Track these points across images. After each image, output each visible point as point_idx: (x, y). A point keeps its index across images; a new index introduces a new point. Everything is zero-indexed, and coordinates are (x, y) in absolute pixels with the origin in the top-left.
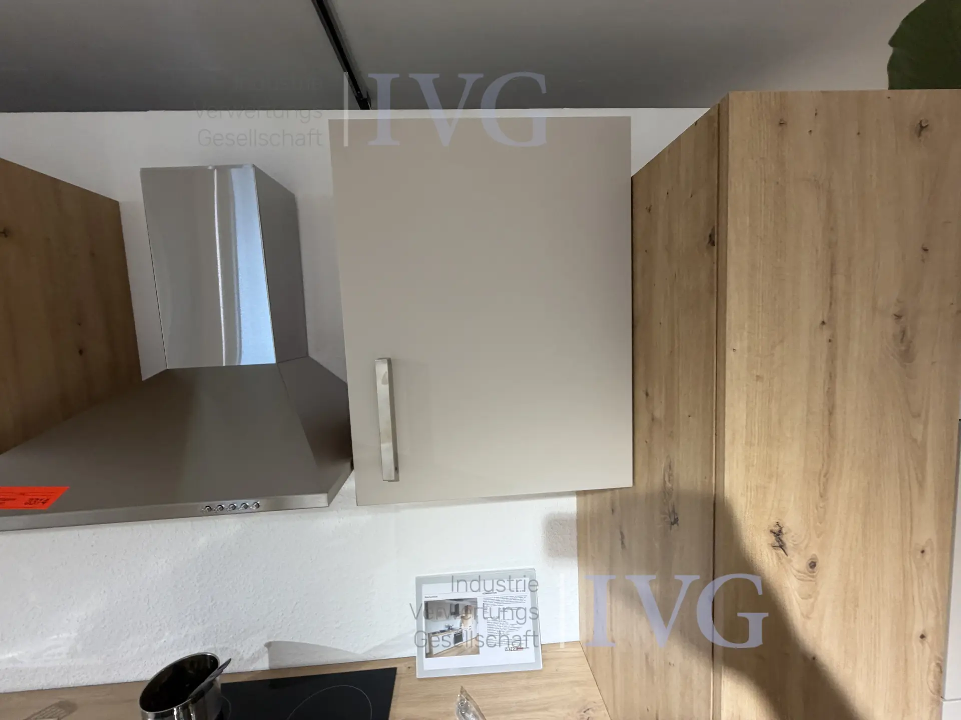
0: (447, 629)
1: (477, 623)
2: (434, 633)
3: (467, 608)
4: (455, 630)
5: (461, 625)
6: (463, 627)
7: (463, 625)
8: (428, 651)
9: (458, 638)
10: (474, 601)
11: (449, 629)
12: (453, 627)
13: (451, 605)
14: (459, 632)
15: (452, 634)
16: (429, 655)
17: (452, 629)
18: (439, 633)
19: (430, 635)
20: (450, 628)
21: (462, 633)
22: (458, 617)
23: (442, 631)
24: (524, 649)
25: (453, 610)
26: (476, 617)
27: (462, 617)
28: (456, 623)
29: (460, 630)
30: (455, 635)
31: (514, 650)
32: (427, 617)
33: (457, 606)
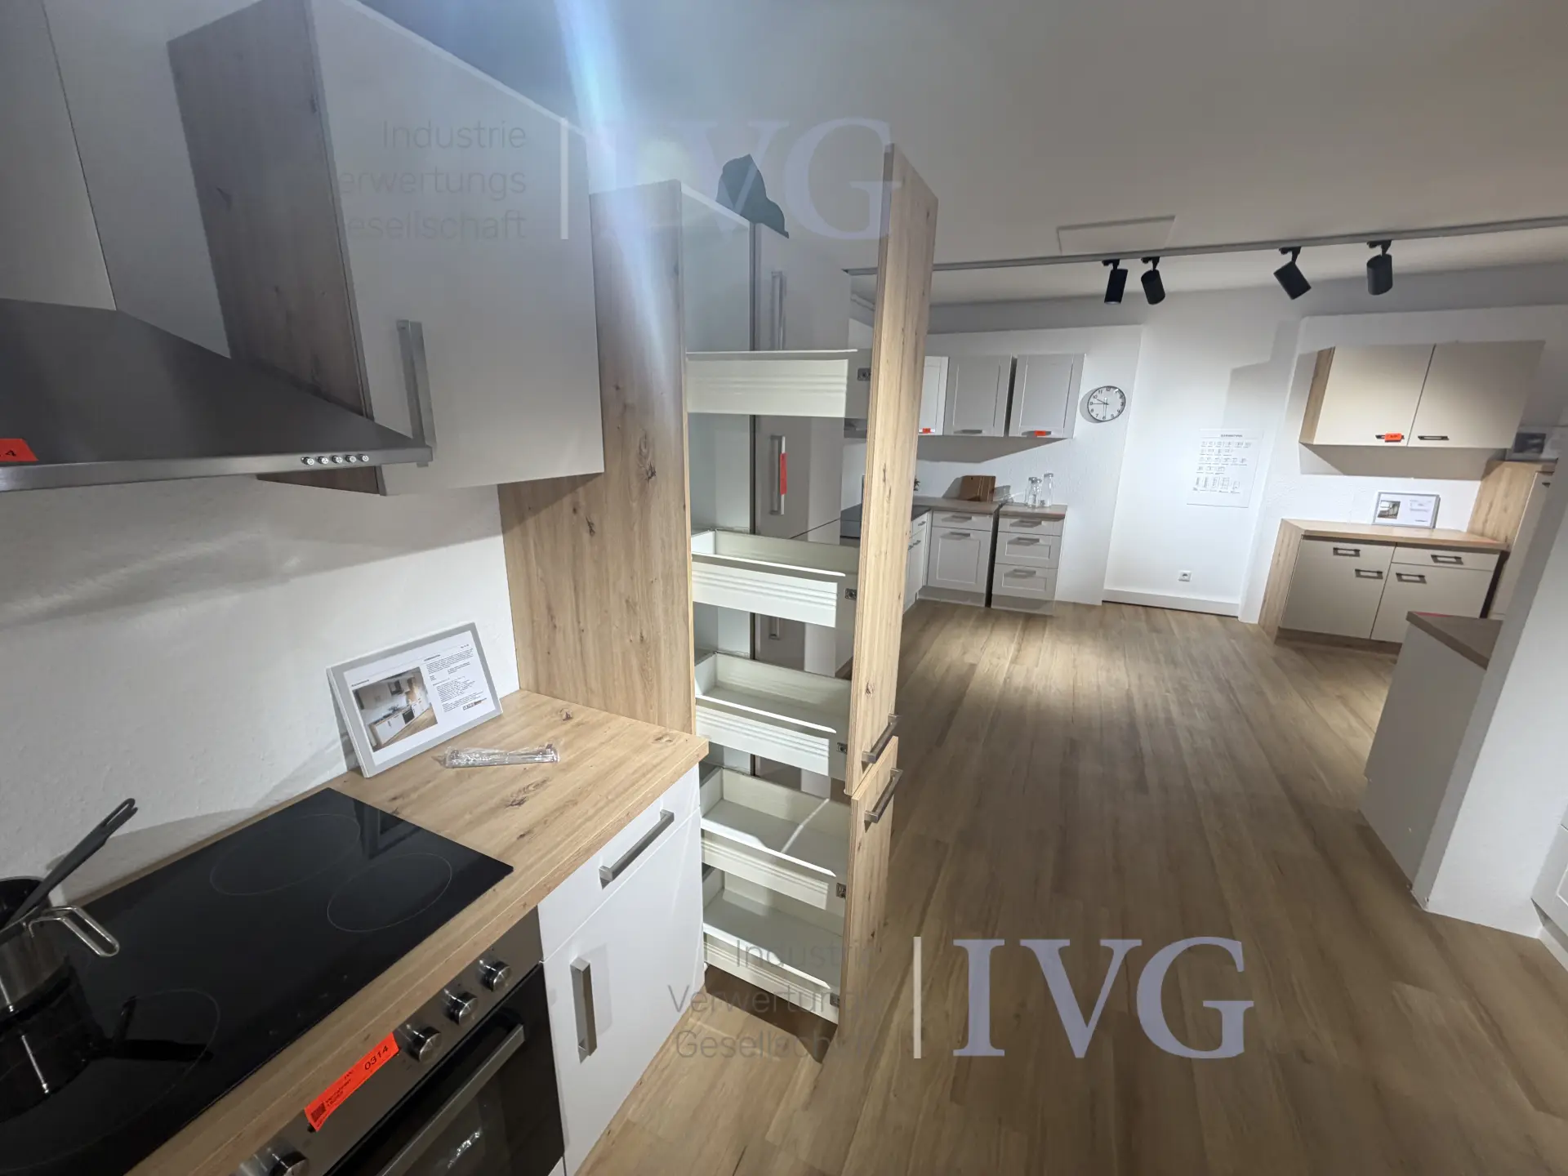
0: (391, 712)
1: (427, 692)
2: (376, 722)
3: (410, 682)
4: (403, 709)
5: (408, 702)
6: (410, 703)
7: (410, 701)
8: (374, 744)
9: (409, 716)
10: (417, 671)
12: (399, 707)
13: (389, 684)
14: (407, 710)
15: (400, 714)
16: (375, 749)
17: (397, 710)
18: (382, 720)
19: (371, 727)
20: (395, 710)
21: (411, 709)
22: (401, 695)
23: (386, 717)
24: (482, 702)
25: (394, 689)
26: (424, 687)
27: (407, 693)
28: (401, 701)
29: (409, 707)
30: (403, 715)
31: (472, 706)
32: (362, 707)
33: (397, 684)
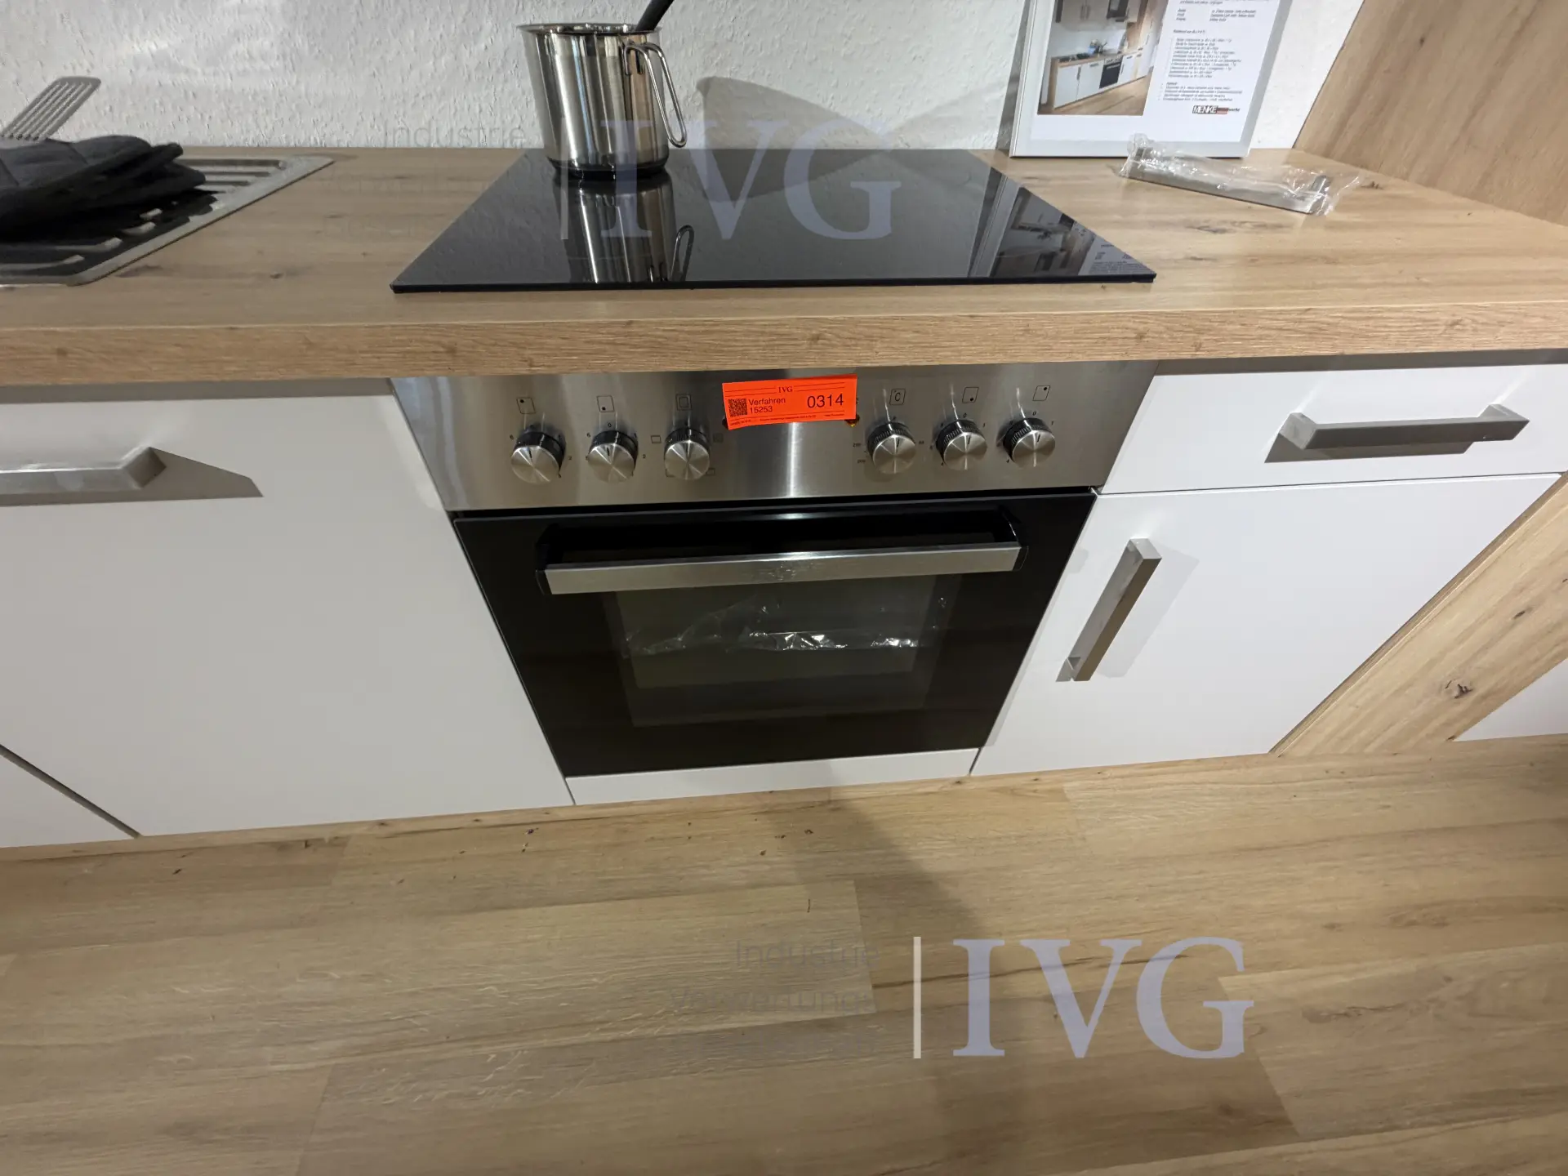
0: (1091, 51)
1: (1158, 41)
2: (1065, 59)
3: (1144, 5)
4: (1109, 55)
5: (1122, 45)
6: (1125, 48)
7: (1126, 43)
8: (1044, 101)
9: (1110, 75)
11: (1097, 52)
12: (1106, 47)
14: (1114, 61)
15: (1102, 63)
16: (1045, 108)
17: (1101, 53)
18: (1073, 59)
19: (1055, 63)
20: (1099, 51)
21: (1120, 63)
22: (1120, 24)
23: (1081, 57)
24: (1229, 113)
25: (1115, 7)
26: (1159, 26)
27: (1130, 25)
28: (1112, 39)
29: (1118, 57)
30: (1105, 67)
31: (1209, 113)
32: (1058, 17)
